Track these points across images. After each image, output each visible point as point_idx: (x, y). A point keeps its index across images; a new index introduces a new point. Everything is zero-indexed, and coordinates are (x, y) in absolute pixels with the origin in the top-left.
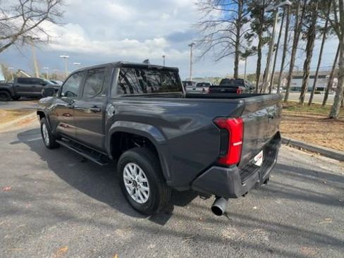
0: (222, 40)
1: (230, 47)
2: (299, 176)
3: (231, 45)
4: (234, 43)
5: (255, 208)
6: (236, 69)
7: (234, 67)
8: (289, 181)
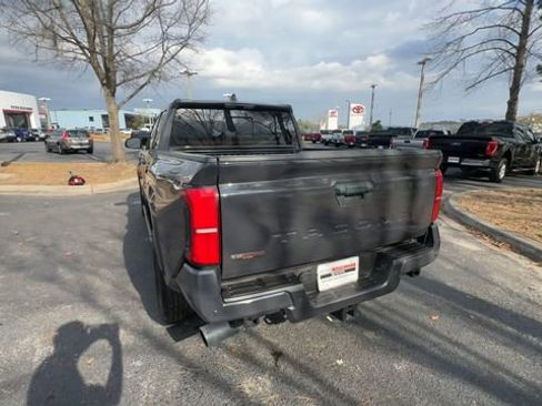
0: (484, 46)
1: (504, 60)
2: (503, 333)
3: (506, 55)
4: (514, 51)
5: (340, 362)
6: (512, 103)
7: (508, 98)
8: (467, 336)
